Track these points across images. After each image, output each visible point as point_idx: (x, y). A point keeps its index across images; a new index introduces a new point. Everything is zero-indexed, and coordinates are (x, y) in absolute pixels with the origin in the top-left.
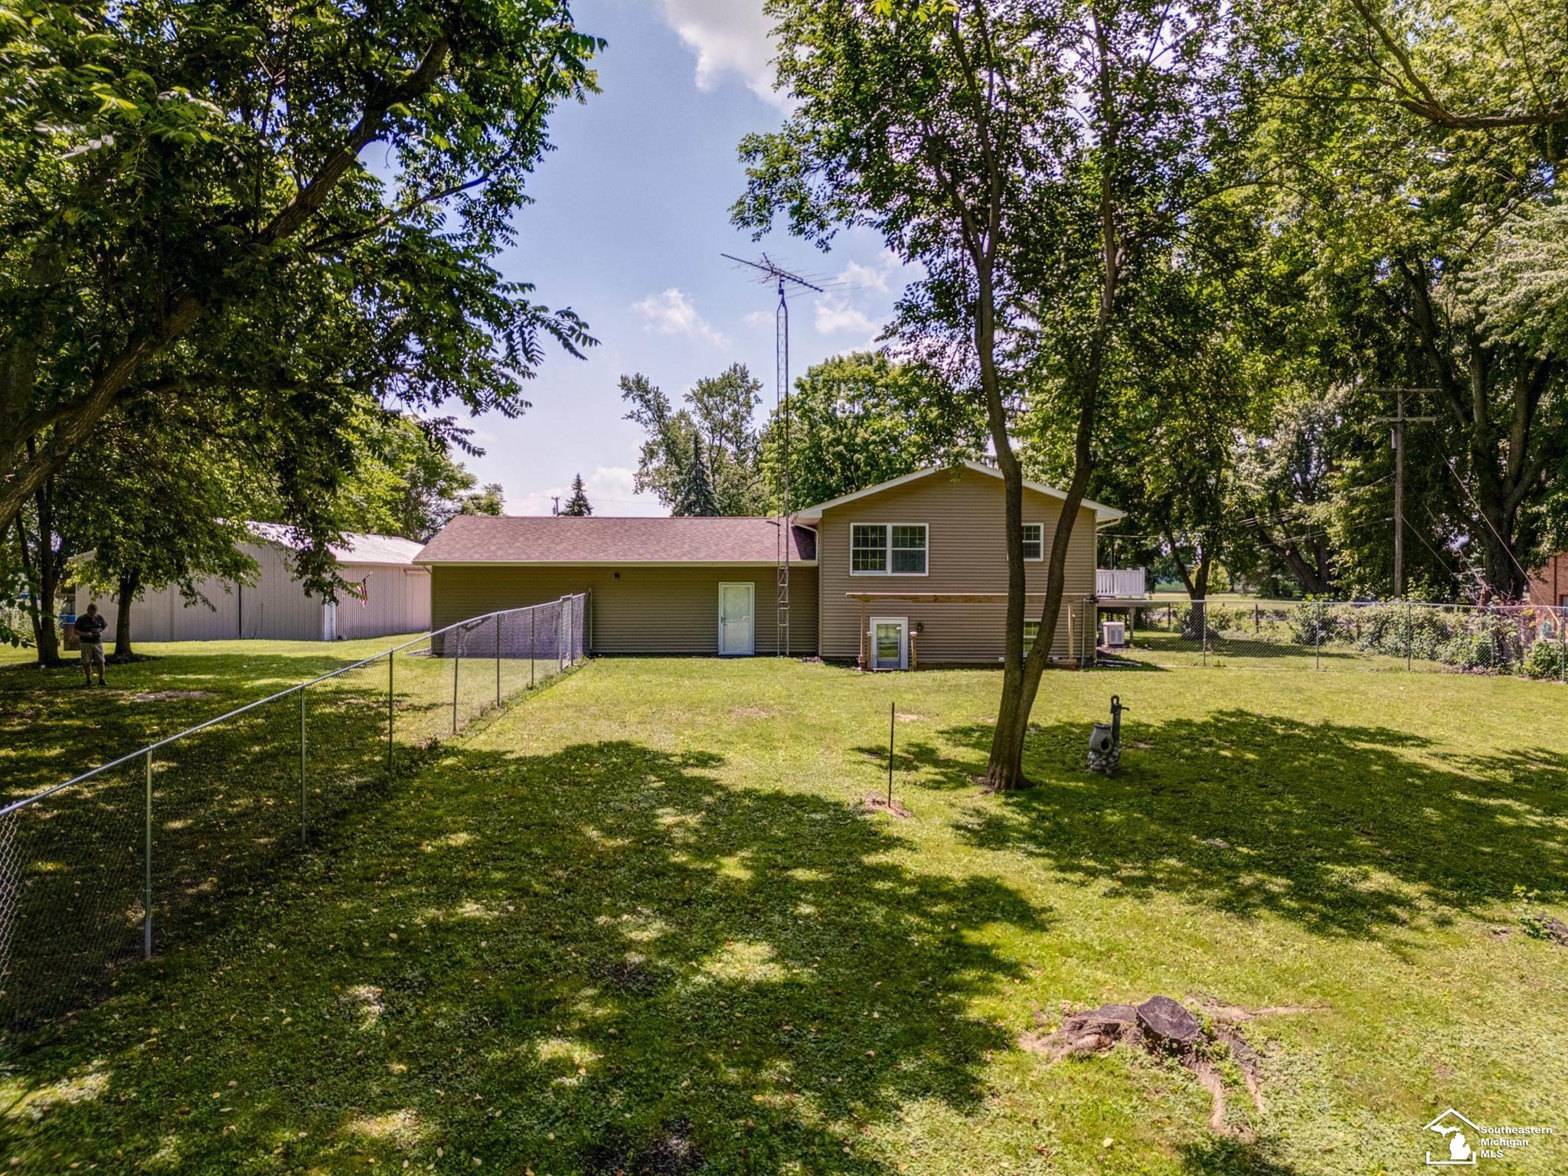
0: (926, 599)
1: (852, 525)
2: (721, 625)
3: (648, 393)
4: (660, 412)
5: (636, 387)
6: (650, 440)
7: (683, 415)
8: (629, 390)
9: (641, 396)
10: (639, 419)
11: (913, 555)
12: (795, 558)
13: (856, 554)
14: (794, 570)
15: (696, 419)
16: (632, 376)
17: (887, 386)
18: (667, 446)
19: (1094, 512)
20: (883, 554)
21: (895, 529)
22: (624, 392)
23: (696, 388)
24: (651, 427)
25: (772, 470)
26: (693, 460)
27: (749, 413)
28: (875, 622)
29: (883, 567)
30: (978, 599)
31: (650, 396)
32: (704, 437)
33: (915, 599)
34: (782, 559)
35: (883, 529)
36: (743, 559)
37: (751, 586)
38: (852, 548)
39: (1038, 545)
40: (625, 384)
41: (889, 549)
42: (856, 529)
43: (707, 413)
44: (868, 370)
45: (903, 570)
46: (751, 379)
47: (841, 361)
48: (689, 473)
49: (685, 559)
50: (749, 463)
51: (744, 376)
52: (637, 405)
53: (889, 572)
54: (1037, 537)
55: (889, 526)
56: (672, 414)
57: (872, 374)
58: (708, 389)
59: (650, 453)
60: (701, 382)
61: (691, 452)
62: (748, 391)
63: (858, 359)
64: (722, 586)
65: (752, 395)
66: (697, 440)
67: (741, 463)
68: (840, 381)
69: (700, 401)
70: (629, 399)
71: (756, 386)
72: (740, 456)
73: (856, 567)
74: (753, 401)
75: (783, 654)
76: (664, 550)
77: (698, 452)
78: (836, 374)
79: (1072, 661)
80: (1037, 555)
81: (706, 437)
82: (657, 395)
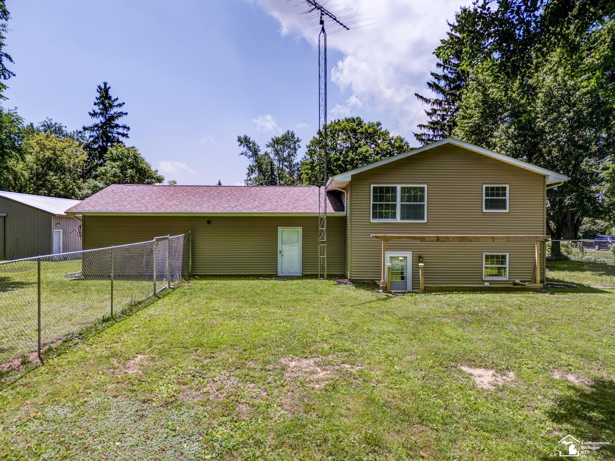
0: (431, 240)
1: (372, 186)
2: (279, 256)
3: (250, 143)
4: (255, 152)
5: (245, 141)
6: (251, 165)
7: (266, 154)
8: (242, 142)
9: (247, 145)
10: (246, 155)
11: (416, 207)
12: (330, 210)
13: (375, 206)
14: (330, 219)
15: (272, 156)
16: (242, 136)
17: (362, 133)
18: (259, 167)
19: (544, 177)
20: (394, 207)
21: (403, 189)
22: (239, 143)
23: (271, 141)
24: (252, 159)
25: (307, 174)
26: (270, 173)
27: (295, 153)
28: (388, 255)
29: (394, 216)
30: (470, 240)
31: (251, 145)
32: (275, 163)
33: (422, 239)
34: (322, 211)
35: (394, 190)
36: (294, 211)
37: (300, 229)
38: (372, 202)
39: (504, 201)
40: (239, 140)
41: (399, 203)
42: (375, 189)
43: (277, 153)
44: (351, 125)
45: (408, 218)
46: (296, 137)
47: (339, 121)
48: (268, 178)
49: (254, 211)
50: (296, 175)
51: (293, 136)
52: (245, 149)
53: (398, 220)
54: (504, 195)
55: (399, 187)
56: (261, 153)
57: (355, 127)
58: (276, 141)
59: (251, 170)
60: (273, 140)
61: (269, 170)
62: (295, 143)
63: (348, 120)
64: (280, 229)
65: (297, 144)
66: (272, 164)
67: (291, 175)
68: (339, 131)
69: (273, 147)
70: (242, 146)
71: (298, 141)
72: (291, 174)
73: (375, 217)
74: (297, 147)
75: (322, 276)
76: (241, 205)
77: (272, 170)
78: (337, 127)
79: (539, 285)
80: (504, 207)
81: (276, 163)
82: (254, 144)
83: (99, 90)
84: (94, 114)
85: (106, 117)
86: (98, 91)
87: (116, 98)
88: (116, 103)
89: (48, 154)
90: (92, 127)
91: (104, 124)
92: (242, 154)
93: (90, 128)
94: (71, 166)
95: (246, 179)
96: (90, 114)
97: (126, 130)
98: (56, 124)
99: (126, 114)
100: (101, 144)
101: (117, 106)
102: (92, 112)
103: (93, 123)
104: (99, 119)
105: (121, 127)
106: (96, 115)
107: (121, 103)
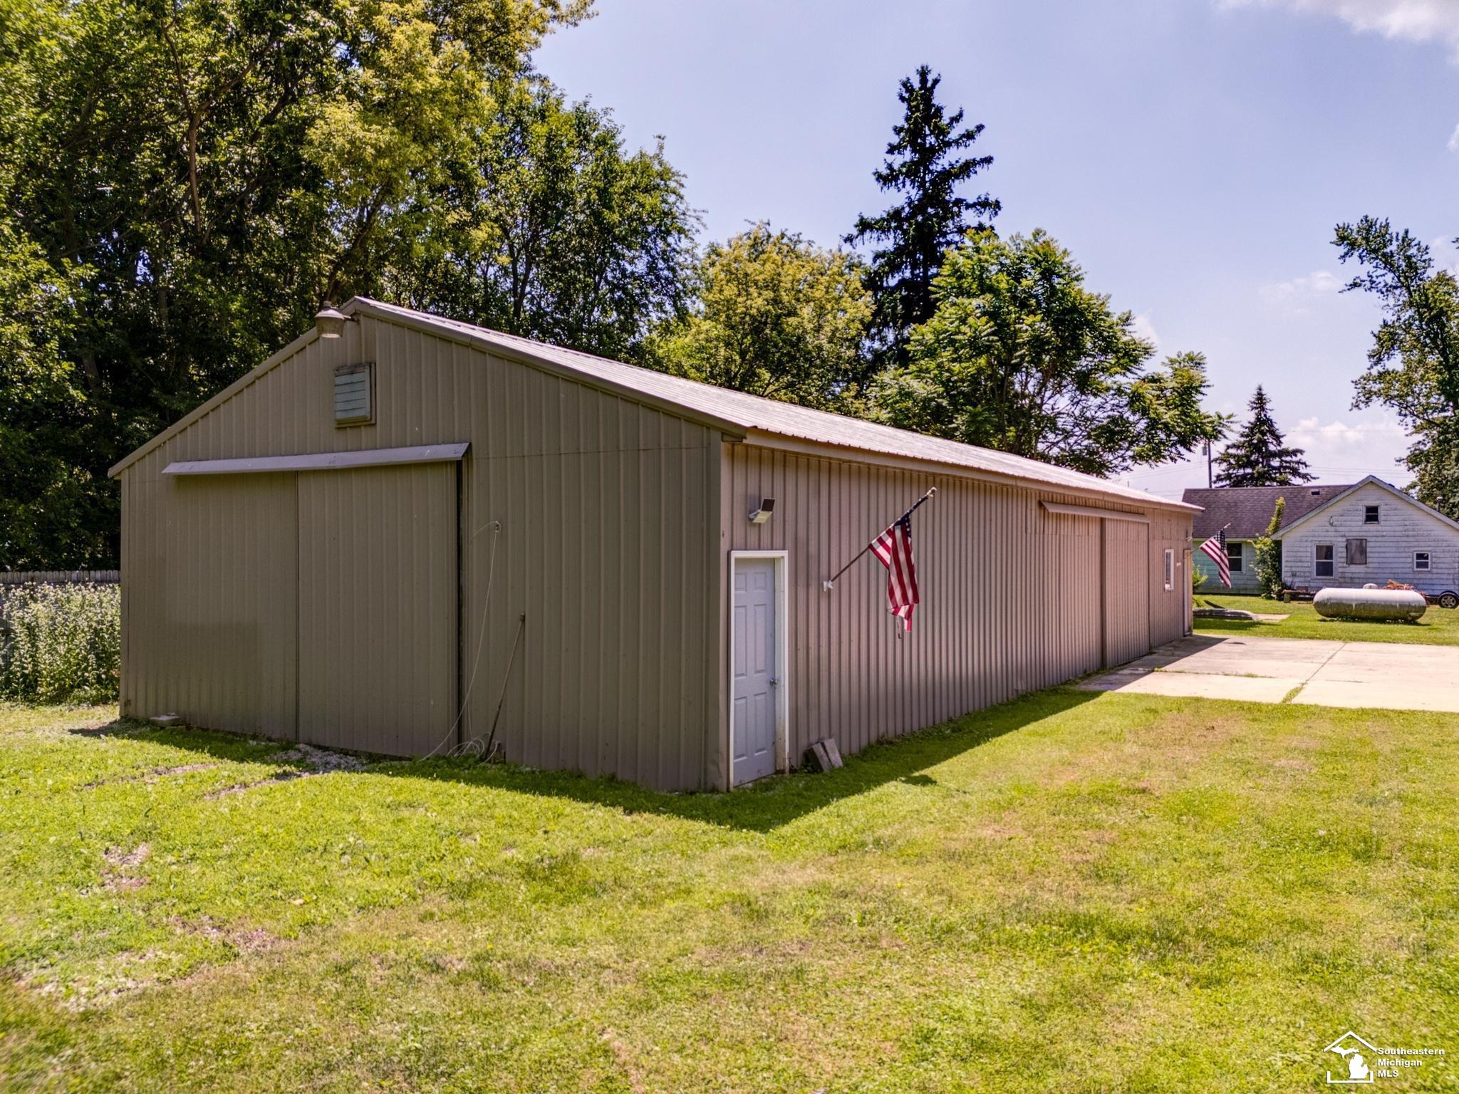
3: (1387, 244)
4: (1410, 272)
5: (1364, 239)
6: (1390, 319)
8: (1353, 245)
9: (1376, 251)
10: (1372, 286)
16: (1355, 224)
22: (1342, 250)
24: (1394, 298)
31: (1393, 248)
52: (1367, 267)
56: (1435, 270)
59: (1389, 340)
70: (1354, 259)
82: (1406, 243)
83: (906, 95)
84: (888, 179)
85: (923, 182)
86: (902, 99)
87: (955, 113)
88: (954, 134)
89: (760, 301)
90: (883, 219)
91: (917, 208)
92: (1355, 285)
93: (877, 222)
94: (823, 341)
95: (1365, 372)
96: (879, 177)
97: (987, 213)
98: (783, 236)
99: (988, 160)
100: (907, 274)
101: (957, 142)
102: (885, 172)
103: (888, 208)
104: (904, 190)
105: (973, 205)
106: (896, 178)
107: (972, 128)
